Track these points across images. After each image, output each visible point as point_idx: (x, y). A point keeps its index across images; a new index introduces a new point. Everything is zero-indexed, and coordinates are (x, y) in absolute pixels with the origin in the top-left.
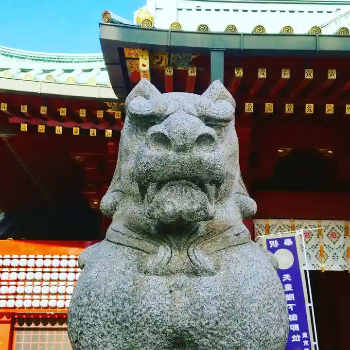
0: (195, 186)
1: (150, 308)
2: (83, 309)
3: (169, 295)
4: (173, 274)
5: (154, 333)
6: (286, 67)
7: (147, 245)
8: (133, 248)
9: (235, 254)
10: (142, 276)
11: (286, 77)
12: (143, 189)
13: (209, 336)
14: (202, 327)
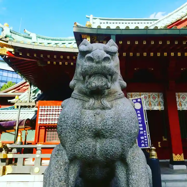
0: (104, 77)
1: (87, 122)
2: (62, 123)
3: (94, 117)
4: (95, 109)
5: (89, 131)
6: (137, 40)
7: (86, 99)
8: (81, 100)
9: (119, 101)
10: (84, 110)
11: (137, 43)
12: (84, 78)
13: (109, 132)
14: (106, 129)
